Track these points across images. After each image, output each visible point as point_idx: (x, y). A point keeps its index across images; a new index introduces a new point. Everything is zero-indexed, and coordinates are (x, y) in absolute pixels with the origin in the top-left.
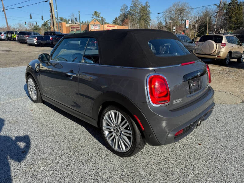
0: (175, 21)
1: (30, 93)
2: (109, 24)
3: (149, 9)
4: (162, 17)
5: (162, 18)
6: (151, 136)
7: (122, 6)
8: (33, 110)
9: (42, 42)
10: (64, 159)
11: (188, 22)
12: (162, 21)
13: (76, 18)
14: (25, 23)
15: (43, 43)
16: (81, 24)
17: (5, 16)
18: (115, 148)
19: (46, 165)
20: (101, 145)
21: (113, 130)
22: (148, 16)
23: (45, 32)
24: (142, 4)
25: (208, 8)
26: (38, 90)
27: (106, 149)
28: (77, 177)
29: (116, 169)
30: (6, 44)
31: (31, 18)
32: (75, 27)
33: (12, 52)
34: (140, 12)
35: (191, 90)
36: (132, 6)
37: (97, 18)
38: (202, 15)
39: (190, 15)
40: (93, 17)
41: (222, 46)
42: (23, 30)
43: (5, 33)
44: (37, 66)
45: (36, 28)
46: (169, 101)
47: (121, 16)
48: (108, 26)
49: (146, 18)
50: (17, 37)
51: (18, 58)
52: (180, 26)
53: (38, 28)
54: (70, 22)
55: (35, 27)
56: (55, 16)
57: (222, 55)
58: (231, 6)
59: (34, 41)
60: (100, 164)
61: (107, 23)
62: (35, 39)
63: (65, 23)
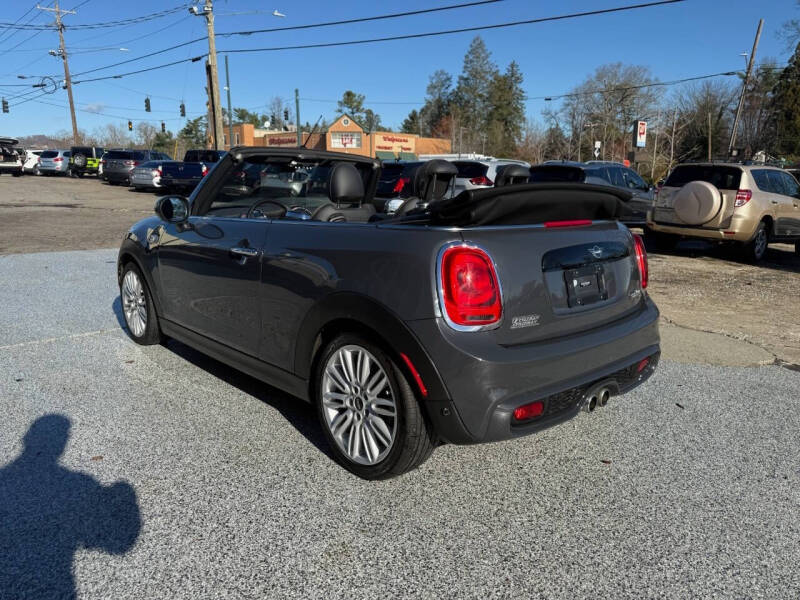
0: (603, 124)
1: (129, 314)
2: (390, 131)
3: (520, 86)
4: (562, 111)
5: (562, 114)
6: (446, 412)
7: (433, 75)
8: (131, 362)
9: (175, 181)
10: (207, 480)
11: (643, 128)
12: (561, 126)
13: (286, 113)
14: (130, 123)
15: (178, 185)
16: (302, 129)
17: (71, 103)
18: (352, 454)
19: (155, 491)
20: (315, 452)
21: (348, 403)
22: (516, 109)
23: (188, 152)
24: (498, 71)
25: (713, 83)
26: (151, 304)
27: (328, 460)
28: (237, 522)
29: (350, 508)
30: (68, 187)
31: (148, 109)
32: (281, 138)
33: (84, 210)
34: (490, 93)
35: (572, 297)
36: (465, 75)
37: (353, 113)
38: (692, 106)
39: (652, 106)
40: (340, 111)
41: (739, 198)
42: (123, 146)
43: (66, 154)
44: (153, 234)
45: (163, 140)
46: (499, 316)
47: (427, 108)
48: (385, 139)
49: (510, 114)
50: (101, 166)
51: (99, 227)
52: (619, 141)
53: (168, 140)
54: (267, 124)
55: (158, 136)
56: (221, 104)
57: (740, 229)
58: (789, 80)
59: (152, 178)
60: (305, 494)
61: (384, 130)
62: (155, 173)
63: (252, 126)
